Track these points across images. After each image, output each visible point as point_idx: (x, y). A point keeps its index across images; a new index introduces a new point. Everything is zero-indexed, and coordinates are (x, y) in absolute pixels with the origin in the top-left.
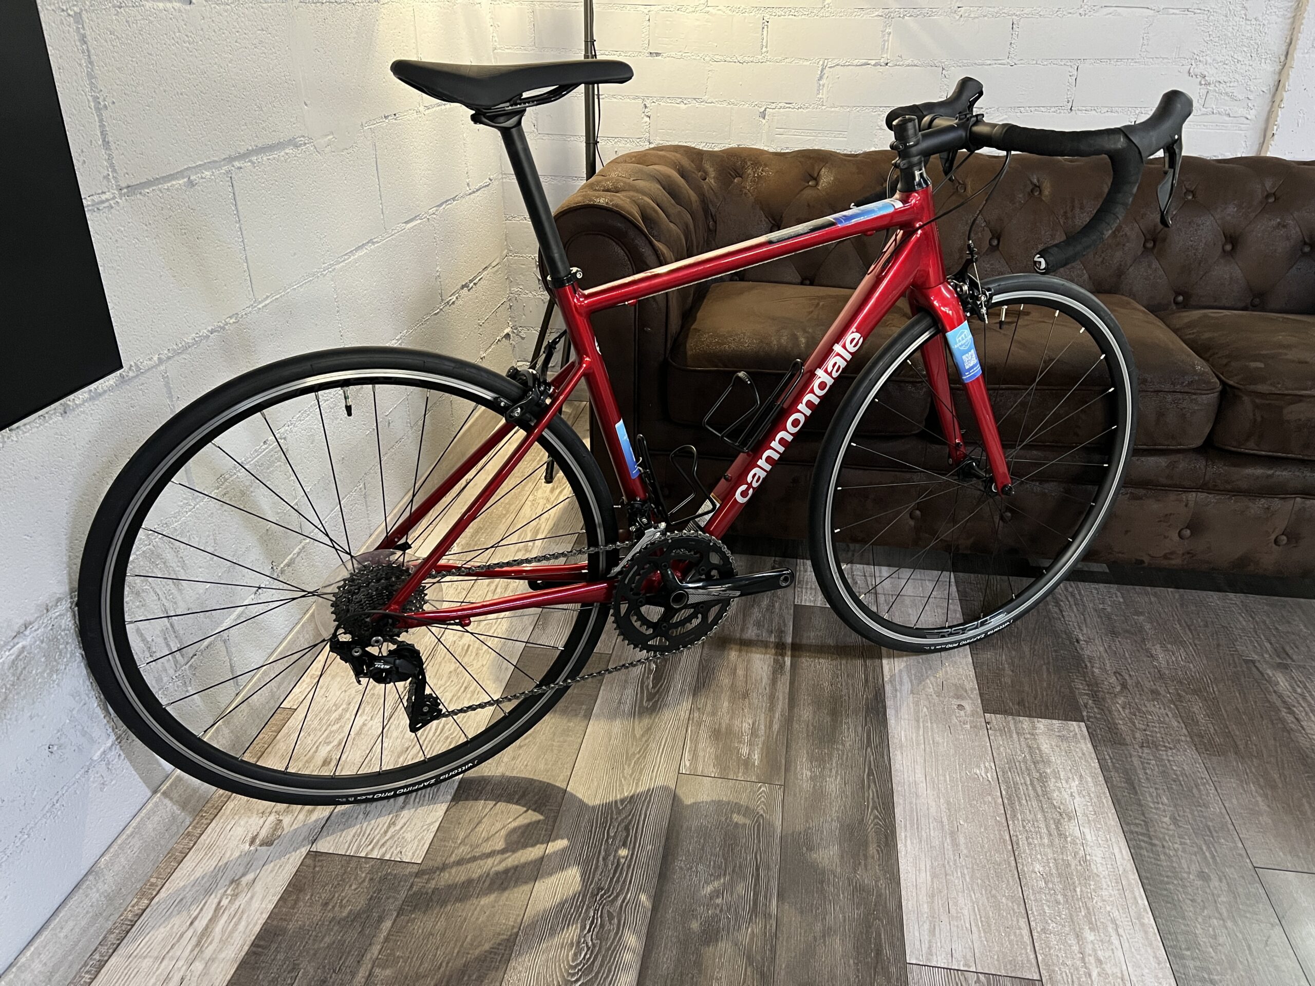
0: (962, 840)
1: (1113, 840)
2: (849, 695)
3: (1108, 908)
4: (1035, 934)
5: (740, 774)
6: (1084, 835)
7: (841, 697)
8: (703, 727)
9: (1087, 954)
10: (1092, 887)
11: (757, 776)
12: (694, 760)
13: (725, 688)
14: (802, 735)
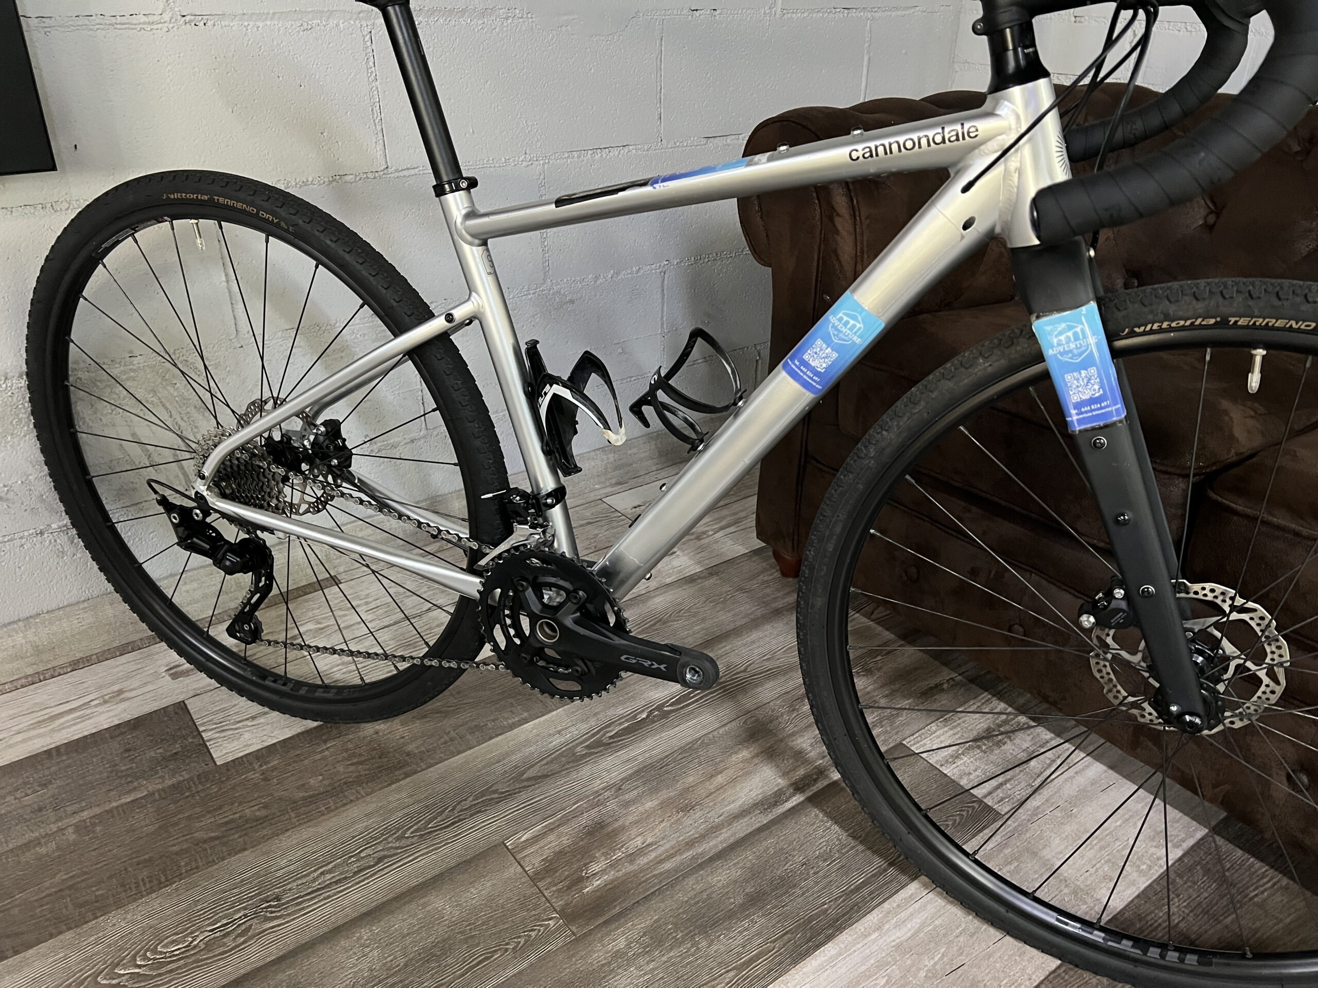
2: (808, 891)
5: (554, 888)
7: (795, 886)
8: (597, 809)
11: (567, 904)
12: (535, 839)
13: (679, 786)
14: (681, 897)
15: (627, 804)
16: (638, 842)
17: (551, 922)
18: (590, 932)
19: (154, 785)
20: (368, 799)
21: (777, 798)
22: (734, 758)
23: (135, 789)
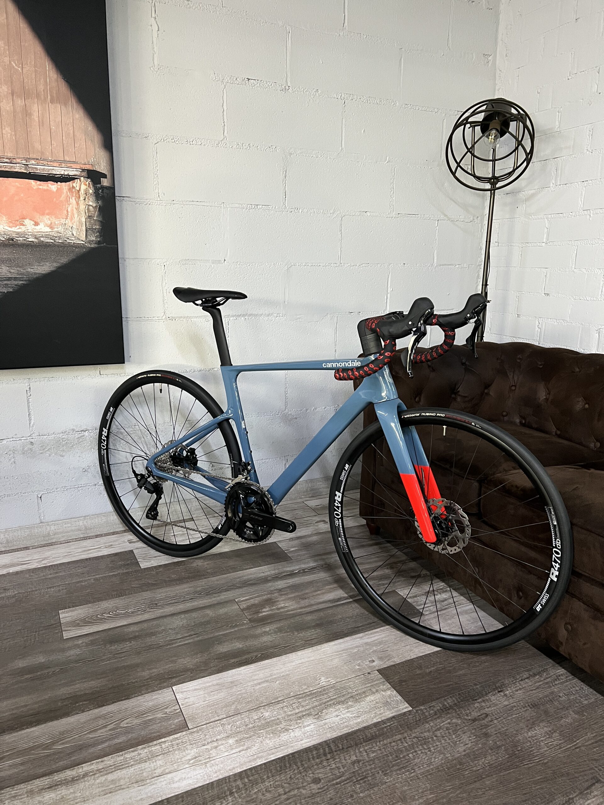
0: (264, 685)
1: (314, 738)
2: (339, 625)
3: (256, 745)
4: (218, 722)
5: (249, 613)
6: (308, 726)
7: (335, 623)
8: (270, 595)
9: (218, 742)
10: (268, 736)
11: (252, 618)
12: (246, 600)
13: (303, 592)
14: (292, 621)
15: (282, 595)
16: (283, 605)
17: (245, 622)
18: (258, 626)
19: (120, 571)
20: (191, 583)
21: (339, 599)
22: (327, 587)
23: (114, 572)
